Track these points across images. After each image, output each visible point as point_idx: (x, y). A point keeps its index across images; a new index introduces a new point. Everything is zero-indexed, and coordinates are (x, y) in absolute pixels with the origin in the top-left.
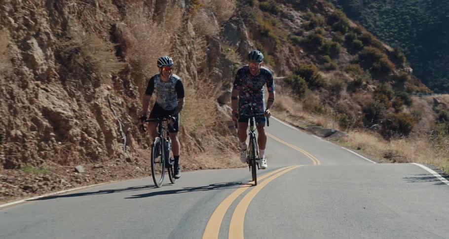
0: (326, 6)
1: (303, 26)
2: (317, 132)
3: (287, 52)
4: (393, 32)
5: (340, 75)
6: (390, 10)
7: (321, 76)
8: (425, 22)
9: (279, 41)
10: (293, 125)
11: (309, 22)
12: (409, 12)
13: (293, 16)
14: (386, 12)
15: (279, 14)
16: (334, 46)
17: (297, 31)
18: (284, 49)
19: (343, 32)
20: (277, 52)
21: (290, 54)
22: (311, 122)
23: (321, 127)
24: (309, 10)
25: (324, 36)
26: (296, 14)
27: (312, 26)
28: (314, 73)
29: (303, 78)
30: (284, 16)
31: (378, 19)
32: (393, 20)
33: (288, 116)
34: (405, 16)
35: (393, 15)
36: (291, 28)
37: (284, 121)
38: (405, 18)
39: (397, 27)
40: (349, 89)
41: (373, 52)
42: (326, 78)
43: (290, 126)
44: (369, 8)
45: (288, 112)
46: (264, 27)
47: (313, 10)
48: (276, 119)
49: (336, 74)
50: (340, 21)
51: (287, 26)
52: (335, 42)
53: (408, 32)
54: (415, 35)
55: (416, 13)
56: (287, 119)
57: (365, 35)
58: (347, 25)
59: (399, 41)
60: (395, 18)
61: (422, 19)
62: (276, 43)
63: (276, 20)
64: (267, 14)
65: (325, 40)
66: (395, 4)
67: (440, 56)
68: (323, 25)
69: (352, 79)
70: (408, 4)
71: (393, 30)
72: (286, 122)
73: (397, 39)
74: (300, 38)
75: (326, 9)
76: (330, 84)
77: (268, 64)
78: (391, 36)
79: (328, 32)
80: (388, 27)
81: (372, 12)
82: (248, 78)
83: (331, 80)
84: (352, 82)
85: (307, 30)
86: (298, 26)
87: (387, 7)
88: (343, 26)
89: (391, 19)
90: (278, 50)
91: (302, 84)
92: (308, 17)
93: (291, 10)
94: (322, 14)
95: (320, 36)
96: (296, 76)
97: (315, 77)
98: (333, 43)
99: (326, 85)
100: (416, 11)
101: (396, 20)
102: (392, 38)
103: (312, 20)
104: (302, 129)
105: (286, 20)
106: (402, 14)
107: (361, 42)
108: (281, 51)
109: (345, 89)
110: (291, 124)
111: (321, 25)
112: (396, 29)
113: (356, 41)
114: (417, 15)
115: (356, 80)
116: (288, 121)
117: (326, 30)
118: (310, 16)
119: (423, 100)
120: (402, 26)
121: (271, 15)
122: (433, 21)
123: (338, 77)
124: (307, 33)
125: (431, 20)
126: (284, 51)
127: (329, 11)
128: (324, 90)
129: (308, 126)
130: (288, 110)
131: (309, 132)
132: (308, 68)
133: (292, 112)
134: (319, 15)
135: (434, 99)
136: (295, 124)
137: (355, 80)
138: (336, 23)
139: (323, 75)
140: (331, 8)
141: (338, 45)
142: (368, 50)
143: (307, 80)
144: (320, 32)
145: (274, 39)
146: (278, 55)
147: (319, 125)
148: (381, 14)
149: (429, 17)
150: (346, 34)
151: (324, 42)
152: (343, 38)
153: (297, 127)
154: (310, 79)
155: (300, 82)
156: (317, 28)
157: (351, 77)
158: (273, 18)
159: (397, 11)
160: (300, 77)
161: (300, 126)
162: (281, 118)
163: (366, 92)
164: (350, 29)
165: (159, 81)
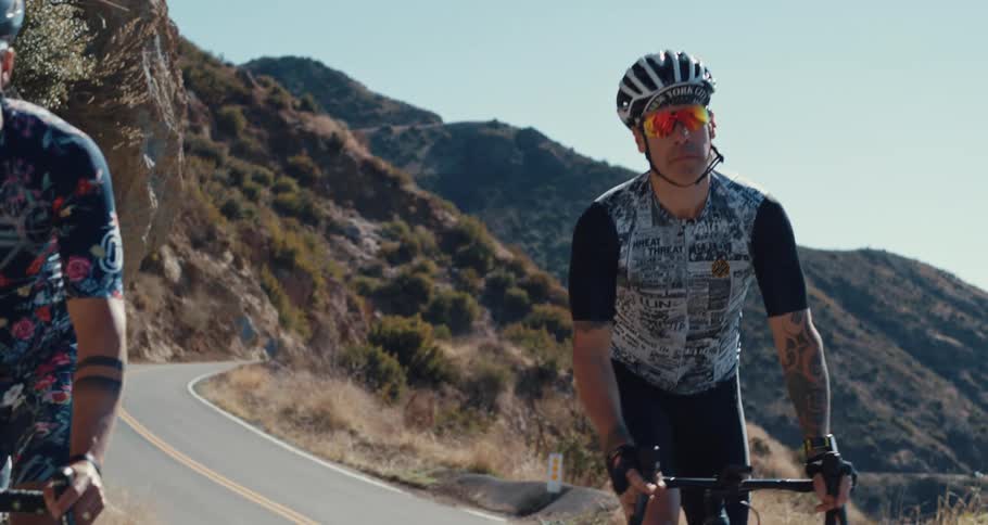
0: (437, 208)
1: (382, 254)
2: (478, 496)
3: (343, 309)
5: (497, 351)
7: (442, 354)
9: (321, 281)
10: (376, 475)
11: (396, 245)
13: (356, 231)
15: (323, 223)
16: (458, 304)
17: (366, 266)
18: (335, 302)
19: (481, 269)
20: (317, 309)
21: (350, 315)
22: (443, 464)
23: (488, 476)
24: (396, 216)
25: (433, 277)
26: (364, 226)
27: (403, 255)
28: (424, 344)
29: (391, 355)
30: (333, 229)
33: (354, 447)
36: (352, 259)
37: (340, 462)
40: (520, 390)
41: (555, 318)
42: (458, 358)
43: (365, 478)
44: (526, 242)
45: (353, 433)
46: (284, 242)
47: (406, 217)
48: (311, 457)
49: (485, 348)
50: (473, 244)
51: (342, 254)
52: (462, 294)
56: (351, 458)
57: (533, 278)
58: (488, 251)
62: (314, 286)
63: (317, 237)
64: (293, 221)
65: (437, 288)
68: (433, 253)
69: (529, 362)
72: (350, 465)
74: (375, 283)
75: (439, 214)
76: (468, 374)
77: (293, 331)
79: (445, 270)
81: (531, 249)
83: (471, 363)
84: (528, 371)
85: (392, 262)
86: (369, 253)
88: (481, 256)
90: (321, 303)
91: (389, 371)
92: (394, 232)
93: (352, 216)
94: (428, 226)
95: (425, 277)
96: (371, 349)
97: (428, 353)
98: (456, 295)
99: (458, 377)
103: (403, 241)
104: (414, 486)
105: (342, 238)
107: (524, 293)
108: (328, 308)
109: (511, 389)
110: (366, 471)
111: (427, 253)
113: (515, 291)
115: (541, 363)
116: (356, 463)
117: (440, 264)
118: (400, 230)
121: (302, 224)
123: (491, 356)
124: (392, 272)
126: (334, 308)
127: (445, 220)
128: (449, 390)
129: (435, 475)
130: (354, 426)
131: (447, 498)
132: (409, 329)
133: (368, 434)
134: (421, 229)
136: (382, 470)
137: (537, 363)
138: (462, 249)
139: (449, 350)
140: (450, 211)
141: (470, 301)
142: (544, 313)
143: (403, 361)
144: (423, 269)
145: (309, 275)
146: (320, 316)
147: (480, 469)
150: (489, 275)
151: (436, 293)
152: (481, 284)
153: (393, 480)
154: (414, 357)
155: (383, 366)
156: (417, 261)
157: (528, 356)
158: (306, 232)
160: (384, 351)
161: (405, 478)
162: (328, 452)
163: (567, 396)
164: (499, 262)
165: (645, 223)
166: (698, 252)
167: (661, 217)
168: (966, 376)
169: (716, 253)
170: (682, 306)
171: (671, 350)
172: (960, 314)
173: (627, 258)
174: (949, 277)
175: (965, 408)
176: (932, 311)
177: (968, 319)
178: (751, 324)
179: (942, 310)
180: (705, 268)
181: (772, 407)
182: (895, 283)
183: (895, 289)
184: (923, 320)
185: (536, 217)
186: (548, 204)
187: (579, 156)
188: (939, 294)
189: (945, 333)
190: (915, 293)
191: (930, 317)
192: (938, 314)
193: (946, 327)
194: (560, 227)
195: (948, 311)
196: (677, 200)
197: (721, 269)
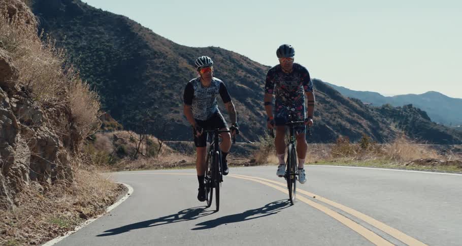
4: (88, 68)
6: (86, 46)
8: (118, 58)
12: (103, 48)
14: (82, 49)
31: (74, 55)
32: (88, 56)
34: (100, 52)
35: (88, 51)
38: (99, 54)
39: (92, 63)
53: (103, 67)
54: (109, 70)
55: (110, 49)
59: (94, 76)
60: (90, 54)
61: (116, 55)
66: (90, 40)
67: (133, 90)
70: (103, 41)
71: (88, 66)
73: (92, 74)
78: (86, 71)
80: (84, 63)
82: (280, 78)
87: (83, 43)
89: (86, 55)
100: (111, 47)
101: (91, 56)
102: (88, 73)
106: (97, 50)
112: (92, 64)
114: (111, 51)
119: (104, 137)
120: (98, 62)
122: (126, 57)
125: (124, 56)
135: (114, 135)
148: (77, 50)
149: (122, 53)
159: (92, 47)
165: (200, 87)
166: (209, 93)
167: (203, 87)
168: (249, 100)
169: (213, 93)
170: (205, 103)
171: (204, 112)
172: (248, 75)
173: (196, 94)
174: (245, 59)
175: (248, 114)
176: (237, 74)
177: (252, 77)
178: (161, 80)
179: (241, 73)
180: (211, 96)
181: (167, 115)
182: (222, 62)
183: (222, 65)
184: (233, 78)
185: (71, 34)
186: (75, 28)
187: (90, 6)
188: (241, 67)
189: (241, 83)
190: (231, 66)
191: (236, 76)
192: (239, 75)
193: (243, 81)
194: (80, 38)
195: (244, 73)
196: (205, 83)
197: (213, 96)
